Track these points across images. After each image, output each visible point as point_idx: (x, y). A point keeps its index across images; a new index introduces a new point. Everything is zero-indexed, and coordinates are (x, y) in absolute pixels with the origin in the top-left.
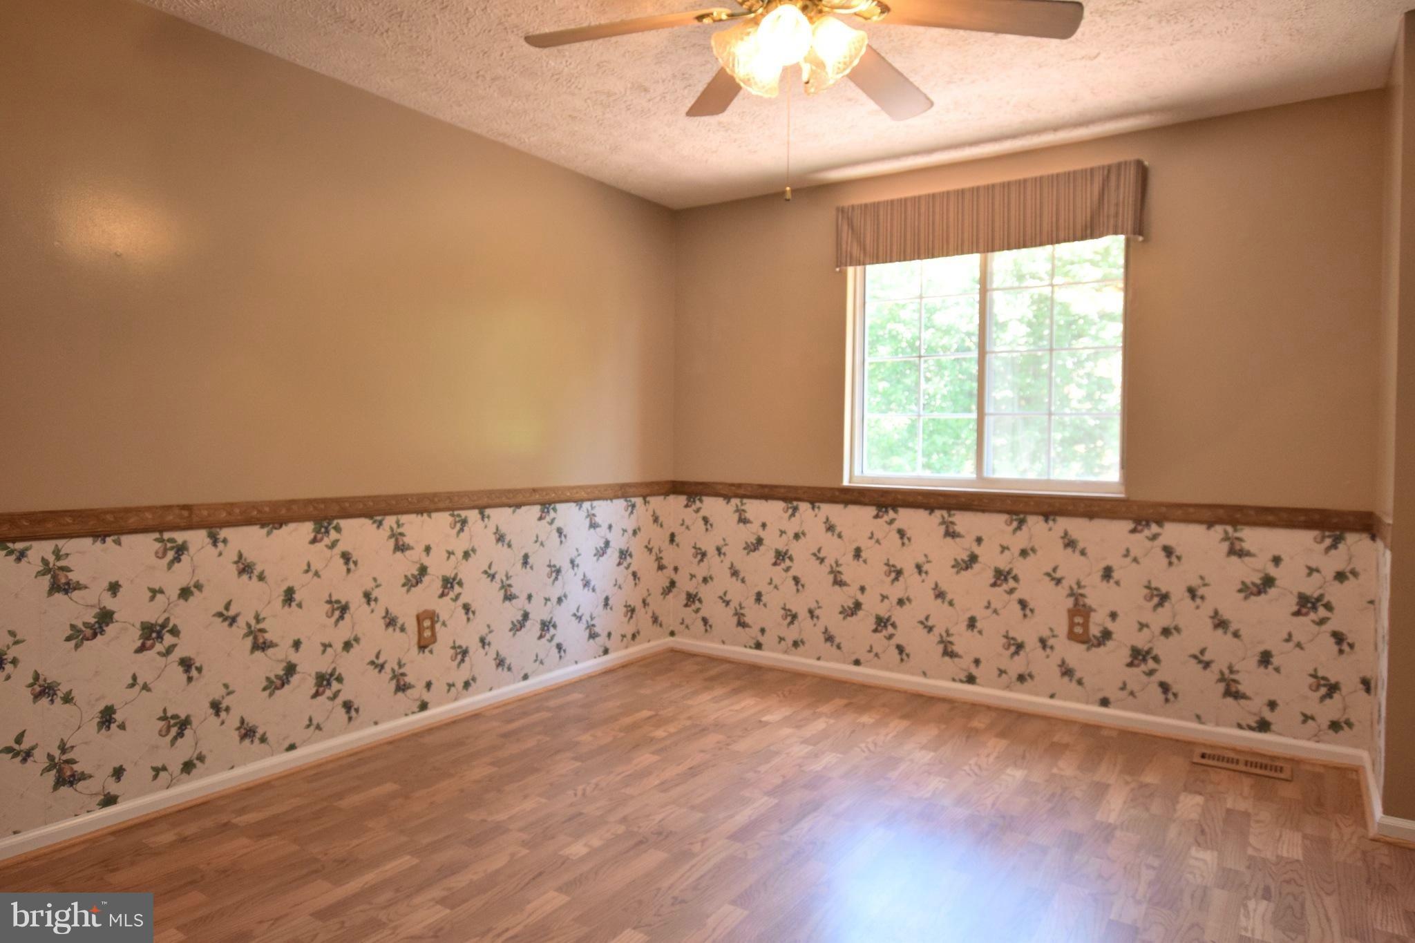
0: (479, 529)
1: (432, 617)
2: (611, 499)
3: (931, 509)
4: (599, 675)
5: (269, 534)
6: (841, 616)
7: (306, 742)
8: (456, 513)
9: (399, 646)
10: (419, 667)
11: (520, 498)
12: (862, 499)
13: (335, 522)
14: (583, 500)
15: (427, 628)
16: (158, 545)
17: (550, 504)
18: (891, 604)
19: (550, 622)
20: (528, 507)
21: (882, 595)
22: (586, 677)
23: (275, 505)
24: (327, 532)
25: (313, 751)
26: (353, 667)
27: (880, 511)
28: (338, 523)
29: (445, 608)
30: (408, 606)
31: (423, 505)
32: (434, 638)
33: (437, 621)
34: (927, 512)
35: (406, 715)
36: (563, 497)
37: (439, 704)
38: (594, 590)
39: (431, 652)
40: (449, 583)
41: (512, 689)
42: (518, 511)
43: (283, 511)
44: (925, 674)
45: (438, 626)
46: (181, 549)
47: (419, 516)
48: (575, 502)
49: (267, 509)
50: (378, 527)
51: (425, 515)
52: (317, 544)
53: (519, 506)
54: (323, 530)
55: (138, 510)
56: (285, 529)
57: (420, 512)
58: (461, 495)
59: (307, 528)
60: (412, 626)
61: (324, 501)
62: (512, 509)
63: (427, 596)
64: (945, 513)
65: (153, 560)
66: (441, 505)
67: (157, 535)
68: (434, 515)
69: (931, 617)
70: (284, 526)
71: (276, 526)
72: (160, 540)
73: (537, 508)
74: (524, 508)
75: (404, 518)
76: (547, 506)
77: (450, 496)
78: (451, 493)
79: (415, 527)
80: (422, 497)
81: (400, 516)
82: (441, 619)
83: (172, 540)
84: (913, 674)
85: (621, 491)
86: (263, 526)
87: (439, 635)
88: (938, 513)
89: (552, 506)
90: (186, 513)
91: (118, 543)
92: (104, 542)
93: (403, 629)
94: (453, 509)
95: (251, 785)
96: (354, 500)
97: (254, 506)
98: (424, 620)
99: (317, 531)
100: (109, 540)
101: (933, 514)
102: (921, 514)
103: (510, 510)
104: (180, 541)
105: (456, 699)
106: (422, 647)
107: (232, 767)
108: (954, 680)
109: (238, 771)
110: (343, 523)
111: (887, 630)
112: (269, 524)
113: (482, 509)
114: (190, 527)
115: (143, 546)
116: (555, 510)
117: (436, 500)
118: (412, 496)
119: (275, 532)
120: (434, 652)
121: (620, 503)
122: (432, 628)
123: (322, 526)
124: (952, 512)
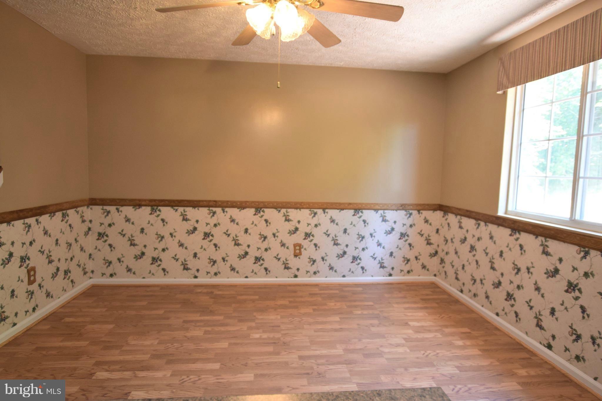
0: (322, 217)
1: (300, 246)
2: (396, 210)
3: (537, 235)
4: (384, 284)
5: (240, 211)
6: (493, 287)
7: (251, 277)
8: (312, 210)
9: (287, 254)
10: (294, 262)
11: (342, 206)
12: (504, 224)
13: (263, 209)
14: (378, 210)
15: (298, 249)
16: (208, 211)
17: (359, 210)
18: (514, 286)
19: (358, 257)
20: (348, 210)
21: (510, 281)
22: (376, 283)
23: (241, 202)
24: (260, 212)
25: (253, 280)
26: (268, 257)
27: (513, 232)
28: (263, 210)
29: (305, 243)
30: (291, 241)
31: (298, 206)
32: (300, 254)
33: (302, 248)
34: (534, 237)
35: (289, 278)
36: (365, 207)
37: (302, 277)
38: (384, 248)
39: (299, 258)
40: (307, 235)
41: (335, 279)
42: (342, 211)
43: (244, 204)
44: (527, 333)
45: (302, 250)
46: (214, 213)
47: (296, 210)
48: (374, 210)
49: (239, 203)
50: (279, 212)
51: (298, 210)
52: (256, 216)
53: (343, 209)
54: (258, 211)
55: (203, 201)
56: (245, 210)
57: (296, 208)
58: (314, 203)
59: (253, 210)
60: (292, 247)
61: (258, 202)
62: (339, 210)
63: (298, 238)
64: (543, 239)
65: (207, 215)
66: (305, 207)
67: (208, 208)
68: (302, 210)
69: (532, 300)
70: (245, 209)
71: (243, 209)
72: (209, 210)
73: (353, 211)
74: (345, 211)
75: (289, 210)
76: (358, 210)
77: (309, 203)
78: (309, 202)
79: (293, 213)
80: (296, 203)
81: (287, 209)
82: (304, 247)
83: (212, 210)
84: (521, 331)
85: (403, 207)
86: (238, 208)
87: (303, 253)
88: (540, 238)
89: (361, 211)
90: (215, 203)
91: (198, 209)
92: (195, 209)
93: (288, 248)
94: (311, 209)
95: (232, 285)
96: (269, 203)
97: (235, 202)
98: (296, 246)
99: (256, 212)
100: (196, 208)
101: (537, 239)
102: (531, 237)
103: (339, 211)
104: (214, 211)
105: (310, 277)
106: (296, 256)
107: (228, 278)
108: (541, 343)
109: (230, 279)
110: (265, 210)
111: (511, 301)
112: (240, 208)
113: (324, 209)
114: (216, 207)
115: (204, 211)
116: (362, 212)
117: (302, 204)
118: (292, 202)
119: (242, 210)
120: (301, 258)
121: (403, 212)
122: (300, 250)
123: (258, 210)
124: (547, 239)
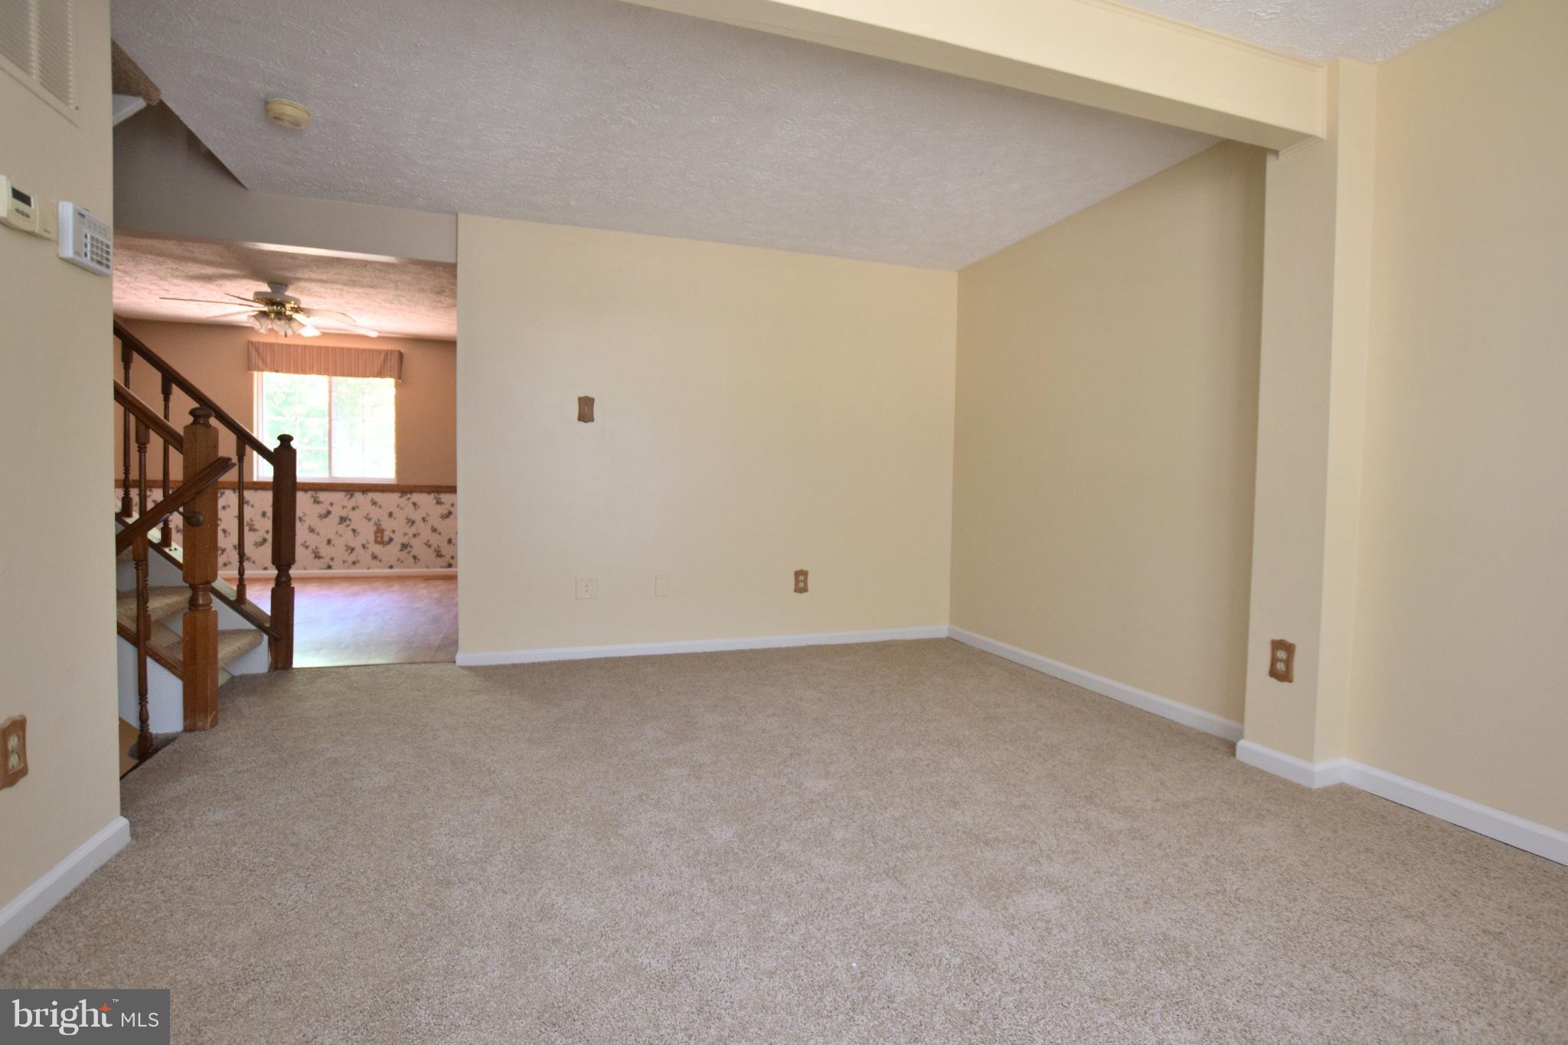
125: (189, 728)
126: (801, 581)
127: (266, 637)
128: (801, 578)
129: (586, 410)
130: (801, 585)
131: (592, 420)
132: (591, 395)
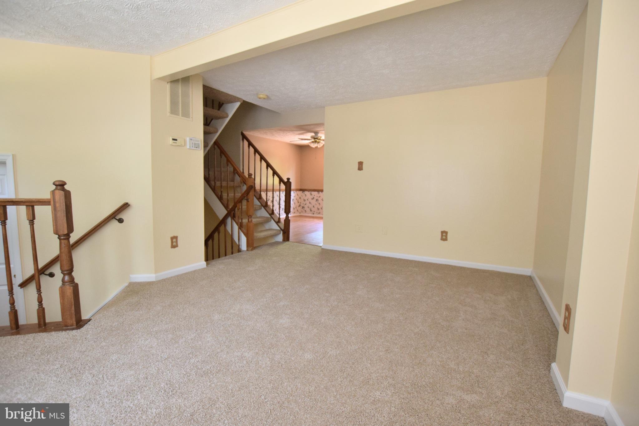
125: (247, 250)
126: (444, 236)
127: (282, 232)
128: (444, 234)
129: (360, 166)
130: (444, 237)
131: (362, 170)
132: (362, 161)
